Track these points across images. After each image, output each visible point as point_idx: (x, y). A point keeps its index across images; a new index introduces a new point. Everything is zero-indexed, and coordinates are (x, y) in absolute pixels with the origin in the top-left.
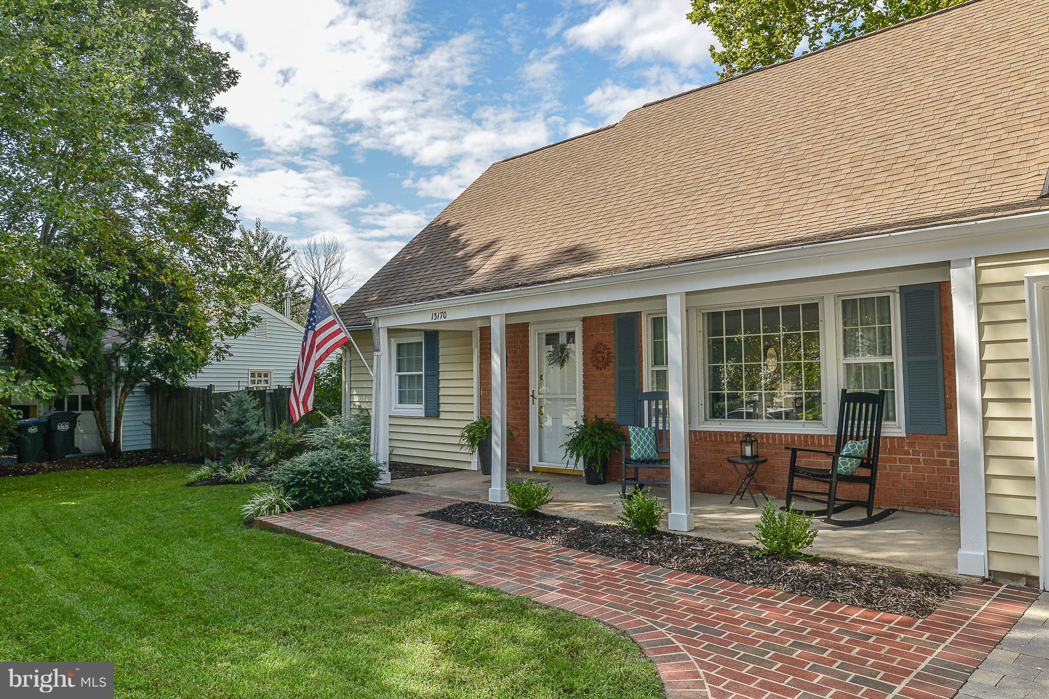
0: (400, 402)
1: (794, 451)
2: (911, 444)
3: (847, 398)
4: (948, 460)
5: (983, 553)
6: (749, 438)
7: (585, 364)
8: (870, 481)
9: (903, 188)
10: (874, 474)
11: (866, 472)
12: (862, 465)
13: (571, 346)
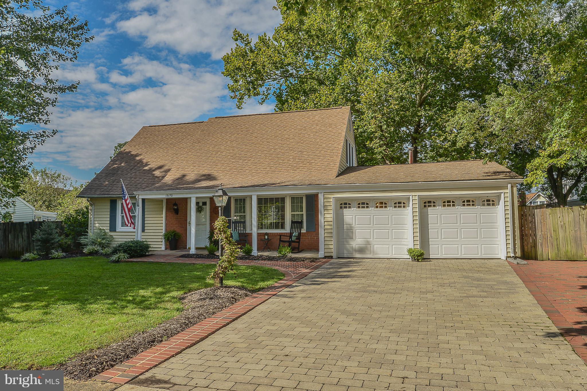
0: (122, 226)
1: (281, 236)
2: (307, 234)
3: (293, 222)
4: (315, 238)
5: (323, 253)
6: (266, 234)
7: (211, 213)
8: (299, 242)
9: (306, 169)
10: (299, 241)
11: (298, 240)
12: (297, 239)
13: (204, 207)
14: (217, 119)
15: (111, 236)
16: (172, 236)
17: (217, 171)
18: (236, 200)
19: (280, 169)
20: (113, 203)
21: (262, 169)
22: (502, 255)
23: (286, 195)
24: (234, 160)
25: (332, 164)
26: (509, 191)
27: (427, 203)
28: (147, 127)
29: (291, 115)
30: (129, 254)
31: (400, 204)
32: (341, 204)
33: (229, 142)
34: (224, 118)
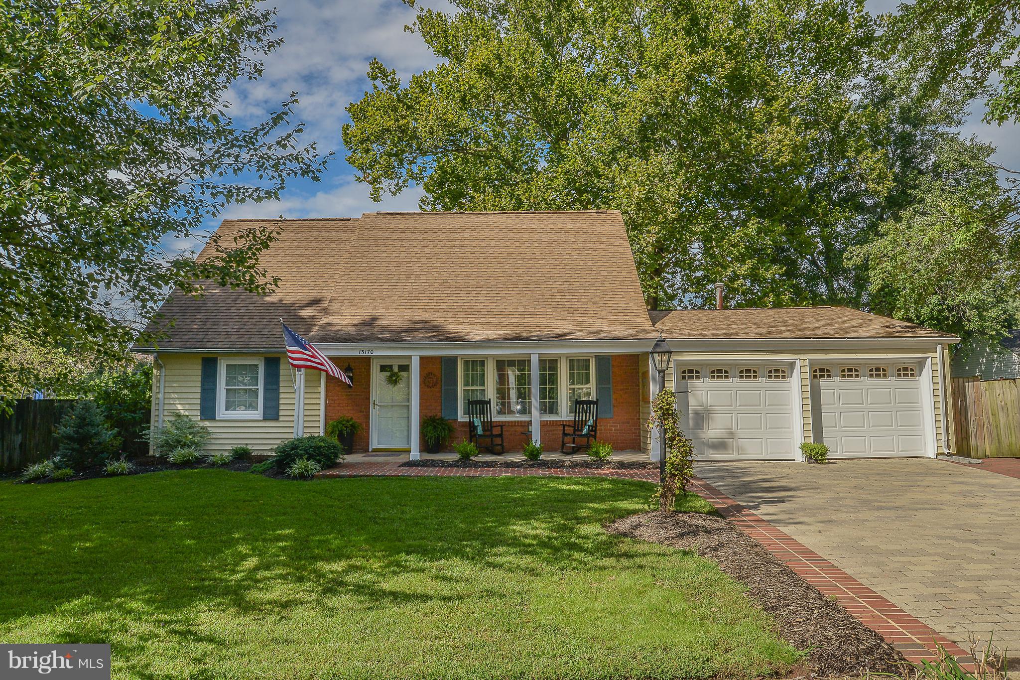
0: (226, 410)
2: (599, 422)
13: (404, 374)
14: (381, 217)
15: (203, 428)
16: (347, 427)
17: (424, 310)
18: (466, 363)
19: (542, 309)
20: (209, 364)
21: (511, 310)
22: (931, 453)
23: (559, 355)
24: (449, 292)
25: (633, 304)
26: (938, 354)
27: (820, 372)
28: (234, 221)
29: (521, 218)
30: (319, 462)
31: (779, 372)
32: (684, 372)
33: (423, 259)
34: (395, 216)
